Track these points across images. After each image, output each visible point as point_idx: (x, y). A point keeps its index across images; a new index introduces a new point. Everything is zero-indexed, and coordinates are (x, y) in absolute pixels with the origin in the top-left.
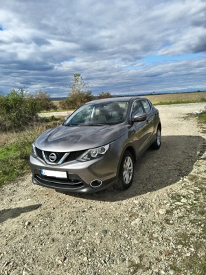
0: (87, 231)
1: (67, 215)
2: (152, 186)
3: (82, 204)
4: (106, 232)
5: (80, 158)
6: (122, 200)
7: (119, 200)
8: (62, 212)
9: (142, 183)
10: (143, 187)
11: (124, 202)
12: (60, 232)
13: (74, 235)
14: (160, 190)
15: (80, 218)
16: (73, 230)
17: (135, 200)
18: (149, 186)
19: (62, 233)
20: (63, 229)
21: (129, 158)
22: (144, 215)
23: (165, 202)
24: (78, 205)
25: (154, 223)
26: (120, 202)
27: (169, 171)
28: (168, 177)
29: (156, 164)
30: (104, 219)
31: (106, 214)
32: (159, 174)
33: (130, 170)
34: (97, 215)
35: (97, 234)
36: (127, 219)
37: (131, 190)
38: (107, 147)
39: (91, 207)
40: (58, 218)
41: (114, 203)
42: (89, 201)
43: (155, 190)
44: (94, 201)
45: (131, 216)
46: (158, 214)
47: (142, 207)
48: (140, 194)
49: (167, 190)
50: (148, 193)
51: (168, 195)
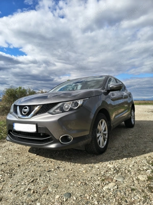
0: (47, 192)
1: (30, 173)
2: (129, 153)
3: (50, 164)
4: (70, 195)
5: (51, 111)
6: (95, 163)
7: (91, 163)
8: (26, 169)
9: (118, 150)
10: (119, 154)
11: (97, 166)
12: (14, 190)
13: (29, 195)
14: (138, 157)
15: (43, 177)
16: (29, 190)
17: (110, 165)
18: (125, 153)
19: (16, 192)
20: (18, 187)
21: (104, 121)
22: (120, 180)
23: (145, 168)
24: (46, 164)
25: (133, 190)
26: (92, 165)
27: (145, 143)
28: (146, 147)
29: (131, 137)
30: (70, 181)
31: (74, 176)
32: (135, 144)
33: (105, 134)
34: (64, 175)
35: (57, 197)
36: (98, 183)
37: (105, 155)
38: (80, 102)
39: (58, 167)
40: (18, 175)
41: (85, 166)
42: (59, 162)
43: (132, 157)
44: (63, 162)
45: (103, 180)
46: (138, 180)
47: (118, 172)
48: (115, 159)
49: (145, 157)
50: (124, 159)
51: (148, 162)
